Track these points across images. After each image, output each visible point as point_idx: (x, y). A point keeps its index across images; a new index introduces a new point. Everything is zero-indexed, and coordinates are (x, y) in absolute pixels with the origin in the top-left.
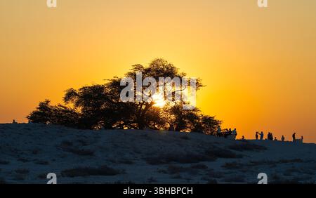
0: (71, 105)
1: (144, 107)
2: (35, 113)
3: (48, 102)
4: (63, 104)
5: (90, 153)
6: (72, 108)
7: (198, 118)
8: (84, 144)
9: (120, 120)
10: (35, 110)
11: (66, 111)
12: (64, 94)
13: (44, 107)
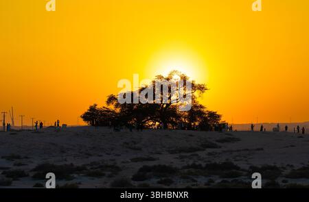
0: (112, 107)
1: (165, 106)
2: (87, 113)
3: (96, 105)
4: (106, 106)
5: (140, 149)
6: (113, 109)
7: (204, 114)
8: (135, 143)
9: (148, 116)
10: (87, 111)
11: (108, 111)
12: (106, 99)
13: (93, 109)
